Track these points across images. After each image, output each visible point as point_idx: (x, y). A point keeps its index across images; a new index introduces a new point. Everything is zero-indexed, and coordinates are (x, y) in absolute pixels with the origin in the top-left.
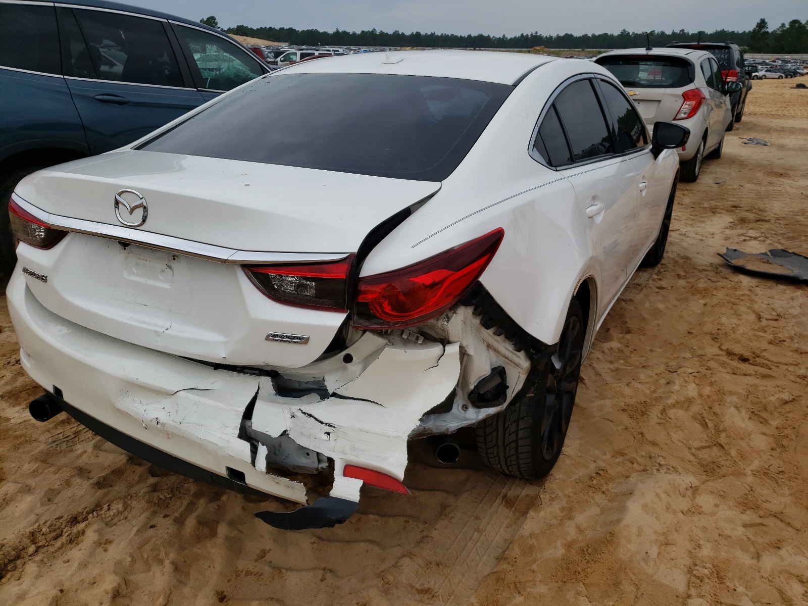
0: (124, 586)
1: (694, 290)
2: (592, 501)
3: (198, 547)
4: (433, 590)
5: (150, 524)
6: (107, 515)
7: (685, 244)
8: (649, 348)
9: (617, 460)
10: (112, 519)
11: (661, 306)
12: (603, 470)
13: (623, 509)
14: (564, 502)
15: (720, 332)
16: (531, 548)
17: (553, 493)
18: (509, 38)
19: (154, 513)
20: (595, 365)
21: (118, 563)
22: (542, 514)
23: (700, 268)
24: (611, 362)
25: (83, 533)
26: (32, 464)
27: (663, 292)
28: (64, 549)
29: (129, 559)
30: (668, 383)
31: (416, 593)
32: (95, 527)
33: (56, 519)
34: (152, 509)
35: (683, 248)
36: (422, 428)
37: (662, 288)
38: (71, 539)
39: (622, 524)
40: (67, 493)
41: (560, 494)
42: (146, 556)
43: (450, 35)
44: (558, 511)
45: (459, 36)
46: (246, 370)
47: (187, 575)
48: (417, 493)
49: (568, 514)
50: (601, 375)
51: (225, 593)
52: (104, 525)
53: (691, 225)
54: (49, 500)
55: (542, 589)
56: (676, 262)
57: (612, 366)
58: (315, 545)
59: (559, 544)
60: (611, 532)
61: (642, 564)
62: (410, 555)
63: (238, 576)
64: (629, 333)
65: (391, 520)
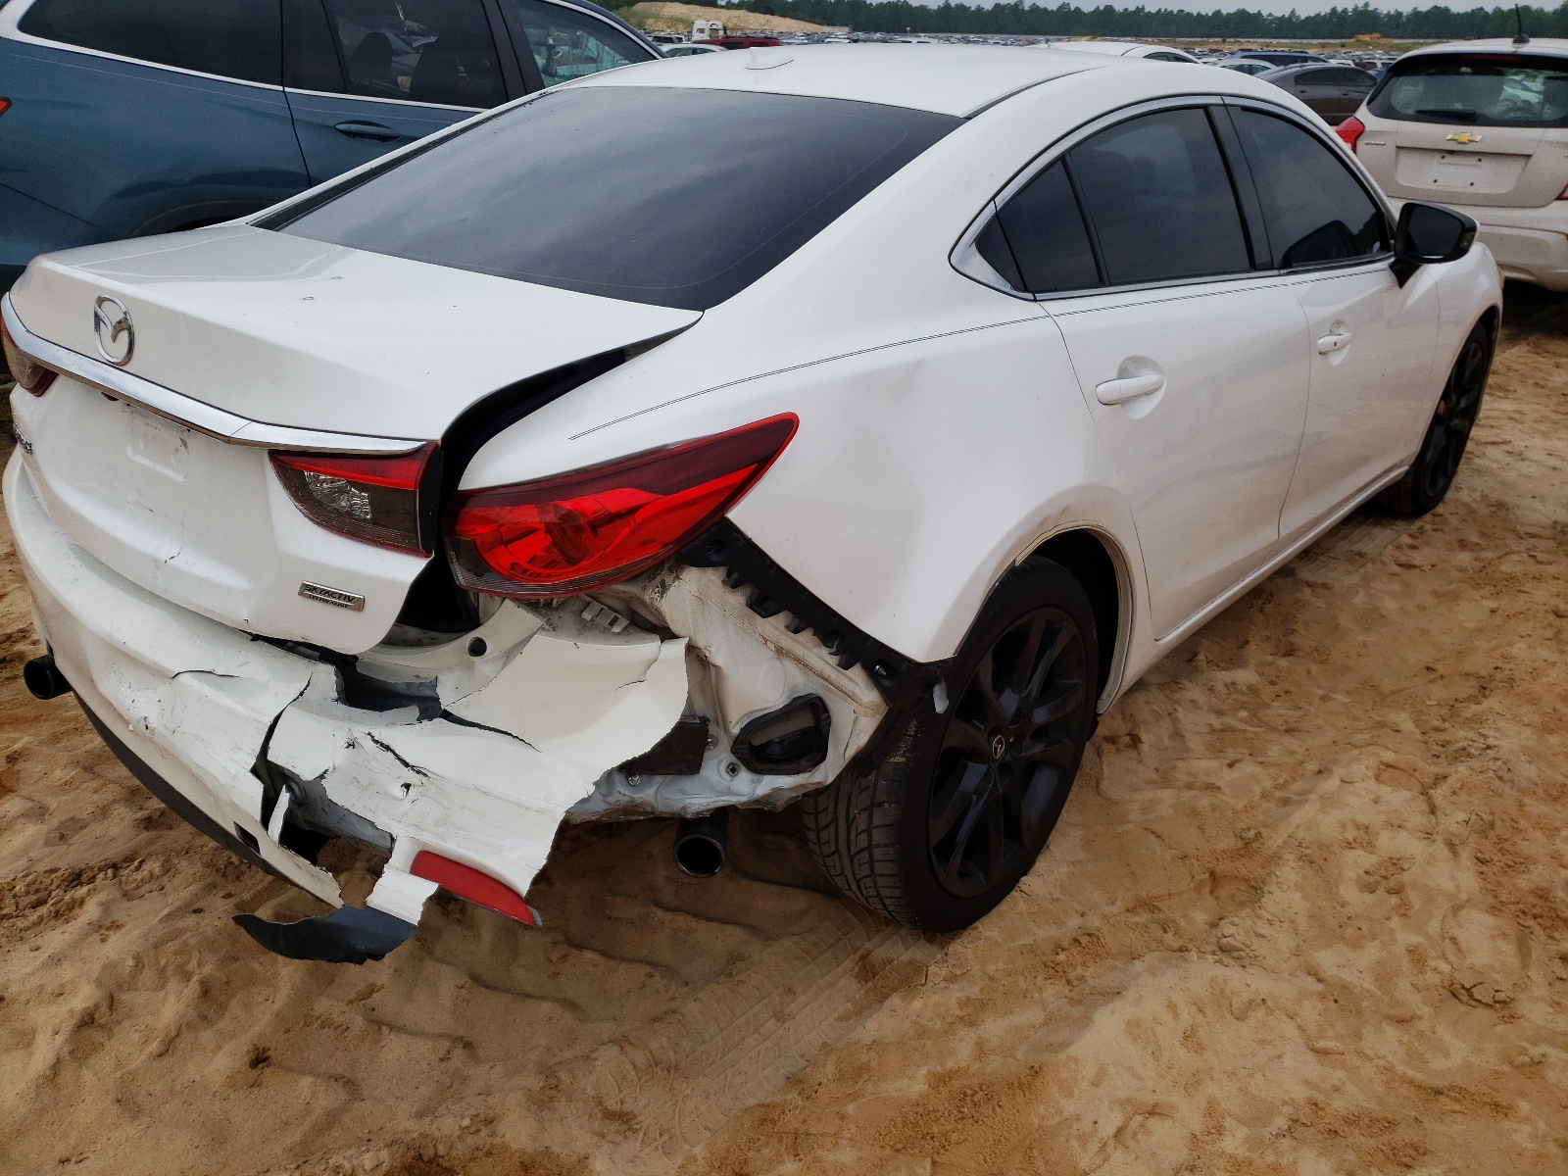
0: (104, 1009)
1: (1483, 578)
2: (1036, 996)
3: (261, 960)
4: (635, 1117)
5: (196, 907)
6: (131, 878)
7: (1510, 476)
8: (1321, 692)
9: (1136, 919)
10: (138, 887)
11: (1390, 605)
12: (1090, 935)
13: (1083, 1023)
14: (976, 989)
15: (1498, 675)
16: (861, 1071)
17: (961, 966)
18: (1303, 17)
19: (212, 887)
20: (1181, 714)
21: (110, 967)
22: (917, 1004)
23: (1522, 530)
24: (1220, 713)
25: (82, 902)
26: (66, 771)
27: (1408, 575)
28: (42, 926)
29: (130, 962)
30: (1320, 772)
31: (599, 1115)
32: (103, 896)
33: (46, 872)
34: (209, 880)
35: (1502, 483)
36: (627, 799)
37: (1411, 567)
38: (58, 912)
39: (1063, 1055)
40: (97, 829)
41: (976, 969)
42: (163, 962)
43: (1175, 12)
44: (953, 1004)
45: (1195, 14)
46: (301, 648)
47: (222, 1007)
48: (693, 924)
49: (973, 1012)
50: (1183, 737)
51: (271, 1053)
52: (118, 895)
53: (1545, 435)
54: (62, 837)
55: (846, 1156)
56: (1472, 512)
57: (1216, 722)
58: (463, 992)
59: (923, 1071)
60: (1033, 1067)
61: (1074, 1143)
62: (622, 1042)
63: (307, 1025)
64: (1291, 655)
65: (623, 967)
